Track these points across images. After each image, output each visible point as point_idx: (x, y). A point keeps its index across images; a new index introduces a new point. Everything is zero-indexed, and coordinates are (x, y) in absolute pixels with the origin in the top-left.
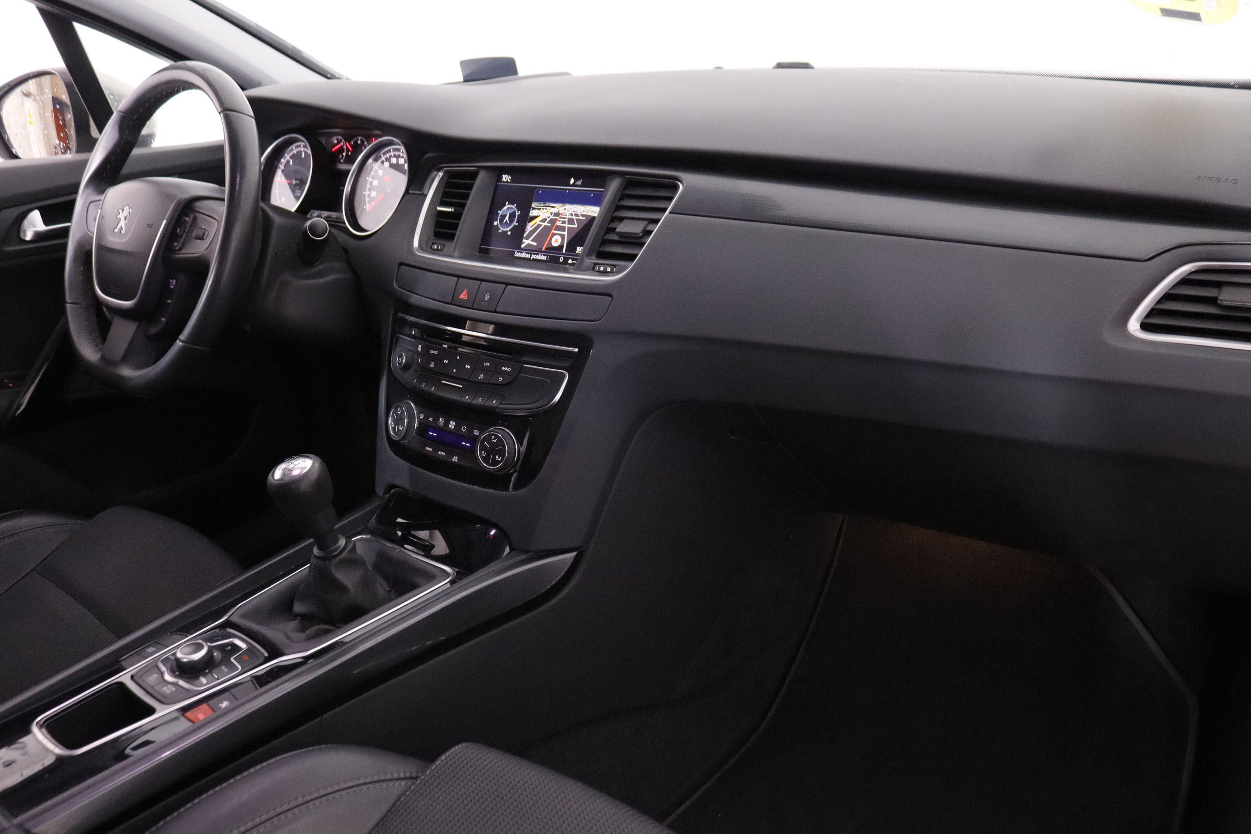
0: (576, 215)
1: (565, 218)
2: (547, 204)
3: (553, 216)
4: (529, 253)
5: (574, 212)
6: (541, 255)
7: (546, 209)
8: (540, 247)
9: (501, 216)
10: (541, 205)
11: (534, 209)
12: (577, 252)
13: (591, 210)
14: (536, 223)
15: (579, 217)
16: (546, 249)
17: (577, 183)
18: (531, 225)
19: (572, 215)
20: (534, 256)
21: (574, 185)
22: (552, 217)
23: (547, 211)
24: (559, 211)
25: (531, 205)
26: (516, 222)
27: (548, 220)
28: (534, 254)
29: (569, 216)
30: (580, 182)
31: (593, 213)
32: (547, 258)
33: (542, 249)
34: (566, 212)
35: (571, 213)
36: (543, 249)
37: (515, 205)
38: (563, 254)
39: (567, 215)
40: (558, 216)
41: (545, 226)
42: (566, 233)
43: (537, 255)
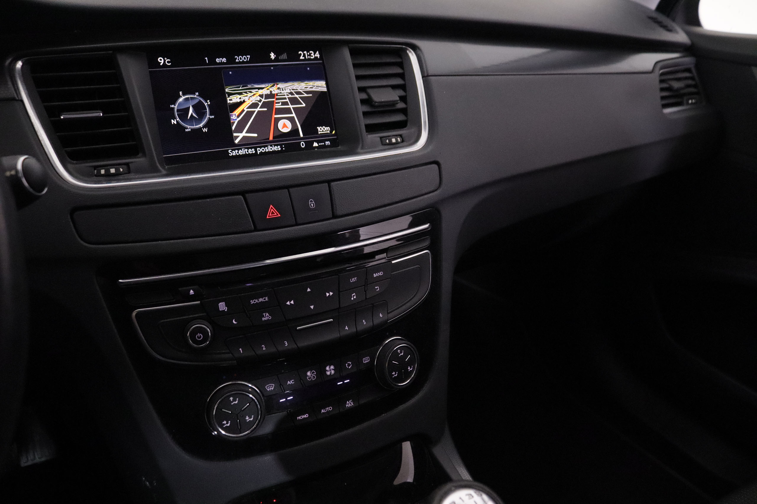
0: (298, 93)
1: (285, 99)
2: (249, 86)
3: (265, 99)
4: (251, 148)
5: (293, 90)
6: (271, 146)
7: (251, 92)
8: (267, 137)
9: (178, 111)
10: (240, 88)
11: (230, 94)
12: (319, 133)
13: (315, 84)
14: (243, 111)
15: (294, 95)
16: (274, 138)
17: (280, 58)
18: (237, 114)
19: (291, 93)
20: (261, 150)
21: (276, 60)
22: (263, 100)
23: (252, 94)
24: (271, 92)
25: (225, 90)
26: (210, 115)
27: (260, 104)
28: (261, 147)
29: (287, 95)
30: (284, 56)
31: (320, 88)
32: (281, 147)
33: (269, 139)
34: (282, 92)
35: (289, 91)
36: (271, 138)
37: (197, 94)
38: (302, 139)
39: (285, 94)
40: (274, 98)
41: (258, 111)
42: (294, 115)
43: (265, 147)
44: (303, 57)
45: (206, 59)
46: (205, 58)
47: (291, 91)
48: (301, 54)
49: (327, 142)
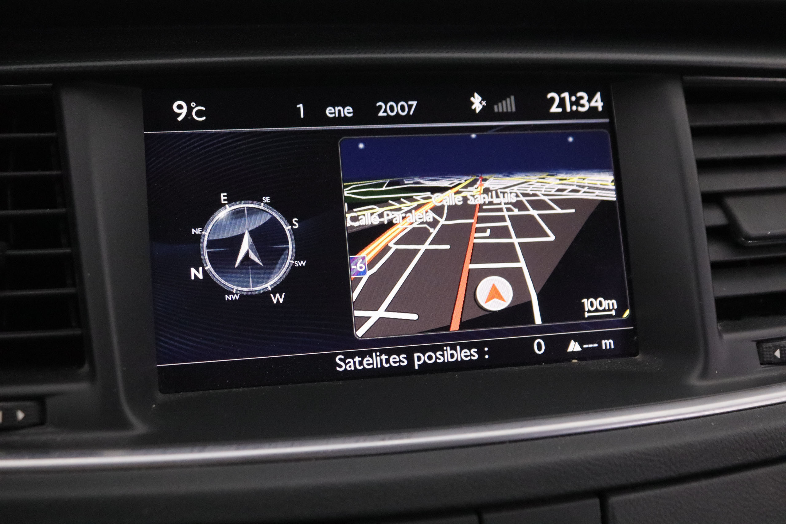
0: (538, 205)
1: (502, 219)
2: (408, 183)
3: (447, 219)
4: (398, 352)
5: (525, 195)
6: (453, 347)
7: (411, 199)
8: (445, 324)
9: (211, 244)
10: (384, 188)
11: (354, 204)
12: (587, 315)
13: (586, 182)
14: (387, 248)
15: (527, 210)
16: (462, 325)
17: (498, 108)
18: (368, 259)
19: (519, 205)
20: (424, 358)
21: (486, 113)
22: (442, 221)
23: (415, 204)
24: (465, 199)
25: (341, 193)
26: (297, 258)
27: (434, 232)
28: (423, 351)
29: (509, 210)
30: (509, 104)
31: (597, 192)
32: (481, 353)
33: (448, 328)
34: (496, 201)
35: (514, 200)
36: (455, 327)
37: (267, 199)
38: (539, 329)
39: (504, 206)
40: (472, 218)
41: (427, 251)
42: (522, 264)
43: (434, 349)
44: (558, 106)
45: (299, 108)
46: (298, 106)
47: (518, 199)
48: (553, 99)
49: (606, 341)
